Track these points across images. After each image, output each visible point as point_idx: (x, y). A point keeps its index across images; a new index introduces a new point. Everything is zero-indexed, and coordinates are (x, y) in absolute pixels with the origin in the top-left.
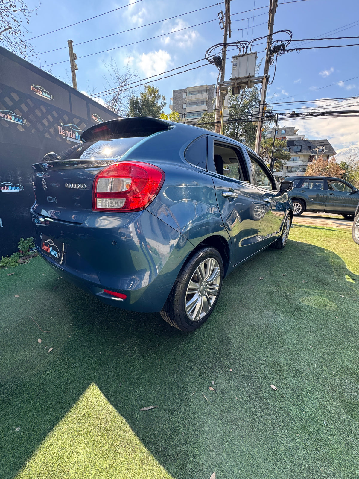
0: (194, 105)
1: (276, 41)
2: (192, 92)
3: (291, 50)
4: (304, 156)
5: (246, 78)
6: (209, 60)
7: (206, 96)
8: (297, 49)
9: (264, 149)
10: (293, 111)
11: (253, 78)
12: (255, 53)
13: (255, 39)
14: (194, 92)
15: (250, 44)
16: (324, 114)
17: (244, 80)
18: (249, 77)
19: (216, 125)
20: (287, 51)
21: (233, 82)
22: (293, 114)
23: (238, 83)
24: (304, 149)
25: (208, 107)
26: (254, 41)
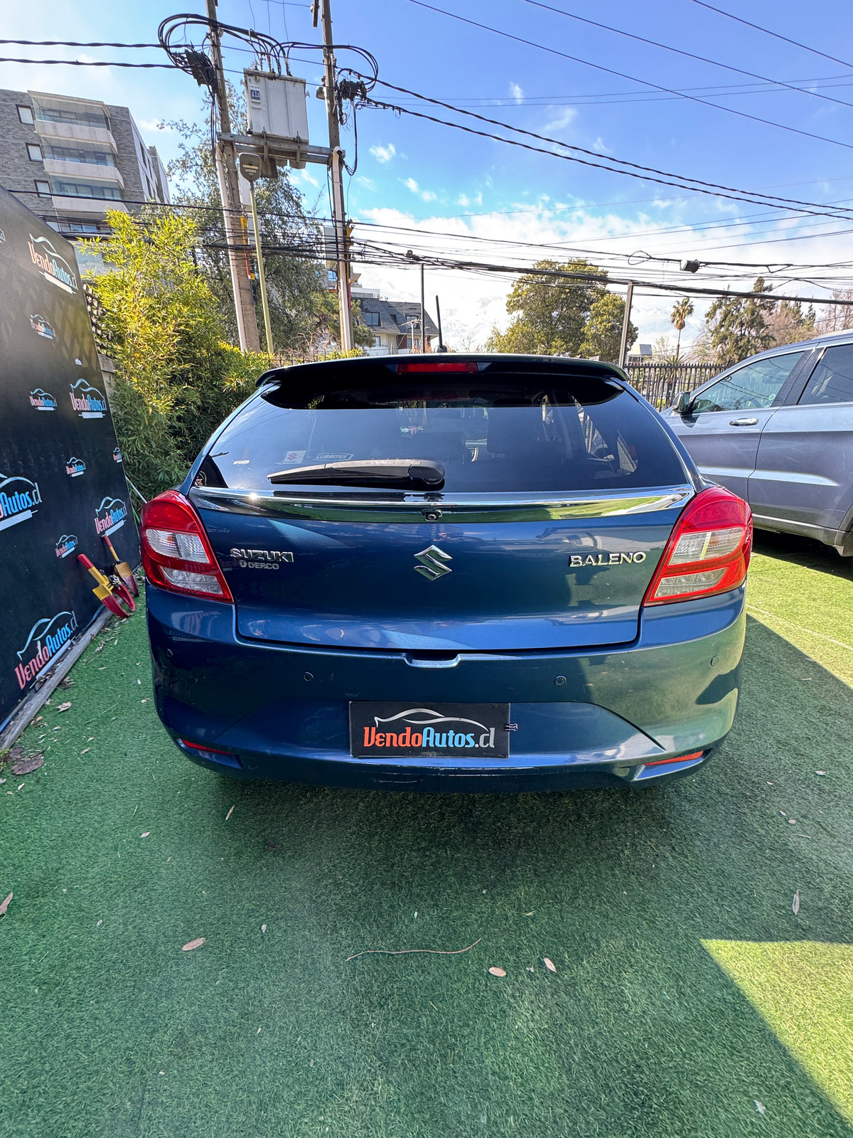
0: (71, 156)
1: (347, 70)
2: (49, 110)
3: (382, 104)
4: (389, 335)
5: (289, 140)
6: (174, 56)
7: (109, 138)
8: (394, 108)
9: (316, 316)
10: (409, 249)
11: (306, 148)
12: (302, 82)
13: (294, 43)
14: (60, 112)
15: (282, 49)
16: (461, 265)
17: (285, 147)
18: (297, 141)
19: (233, 253)
20: (374, 104)
21: (257, 142)
22: (410, 254)
23: (270, 151)
24: (384, 320)
25: (125, 176)
26: (292, 46)
